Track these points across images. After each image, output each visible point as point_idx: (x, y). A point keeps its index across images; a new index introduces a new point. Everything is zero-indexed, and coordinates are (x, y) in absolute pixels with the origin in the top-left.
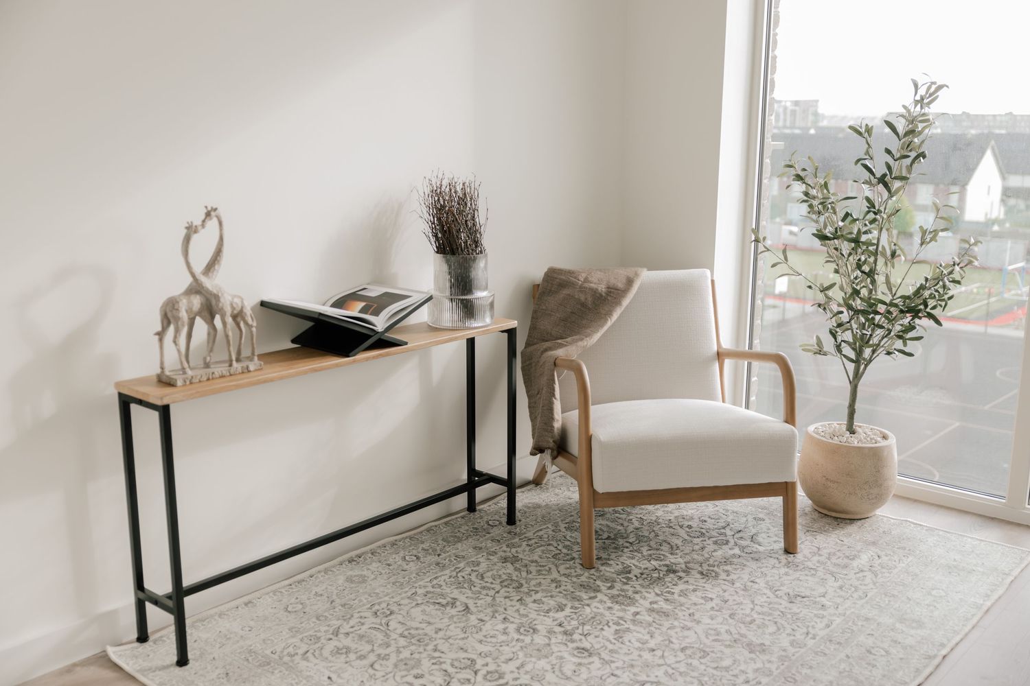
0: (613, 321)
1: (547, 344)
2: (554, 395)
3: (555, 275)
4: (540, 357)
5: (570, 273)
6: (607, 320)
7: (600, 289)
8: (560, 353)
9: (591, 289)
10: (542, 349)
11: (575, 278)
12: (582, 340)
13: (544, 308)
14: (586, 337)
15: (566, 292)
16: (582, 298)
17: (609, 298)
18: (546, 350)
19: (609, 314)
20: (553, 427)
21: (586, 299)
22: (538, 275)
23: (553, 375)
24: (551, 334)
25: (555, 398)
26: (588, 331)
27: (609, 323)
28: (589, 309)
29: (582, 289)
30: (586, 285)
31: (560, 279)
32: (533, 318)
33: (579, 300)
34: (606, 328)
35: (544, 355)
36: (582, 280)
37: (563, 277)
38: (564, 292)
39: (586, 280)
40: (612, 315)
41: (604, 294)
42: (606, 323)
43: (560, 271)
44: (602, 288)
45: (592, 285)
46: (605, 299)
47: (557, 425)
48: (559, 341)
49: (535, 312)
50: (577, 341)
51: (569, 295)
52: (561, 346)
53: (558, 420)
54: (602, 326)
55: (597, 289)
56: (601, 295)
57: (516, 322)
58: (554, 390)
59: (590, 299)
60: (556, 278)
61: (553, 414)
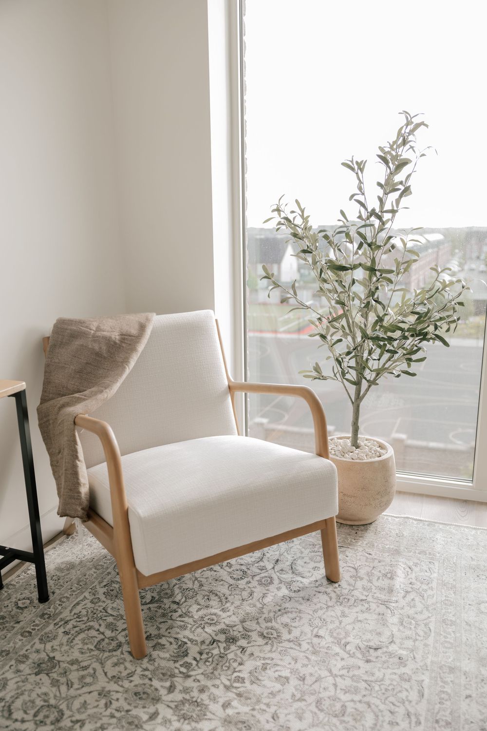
0: (131, 368)
1: (64, 399)
2: (77, 457)
3: (66, 326)
4: (58, 413)
5: (81, 322)
6: (125, 368)
7: (113, 337)
8: (78, 409)
9: (105, 338)
10: (59, 405)
11: (87, 327)
12: (101, 392)
13: (57, 361)
14: (106, 388)
15: (78, 342)
16: (96, 347)
17: (124, 345)
18: (63, 406)
19: (126, 361)
20: (79, 493)
21: (100, 348)
22: (47, 327)
23: (74, 436)
24: (67, 388)
25: (79, 461)
26: (107, 381)
27: (127, 371)
28: (105, 358)
29: (95, 339)
30: (99, 334)
31: (71, 330)
32: (46, 372)
33: (93, 349)
34: (124, 376)
35: (62, 412)
36: (94, 329)
37: (74, 328)
38: (77, 343)
39: (98, 329)
40: (129, 362)
41: (118, 342)
42: (125, 371)
43: (70, 322)
44: (115, 336)
45: (105, 333)
46: (120, 347)
47: (84, 490)
48: (77, 395)
49: (47, 366)
50: (96, 393)
51: (82, 345)
52: (79, 400)
53: (84, 484)
54: (121, 375)
55: (110, 337)
56: (115, 343)
57: (24, 383)
58: (77, 452)
59: (104, 348)
60: (67, 329)
61: (78, 479)
